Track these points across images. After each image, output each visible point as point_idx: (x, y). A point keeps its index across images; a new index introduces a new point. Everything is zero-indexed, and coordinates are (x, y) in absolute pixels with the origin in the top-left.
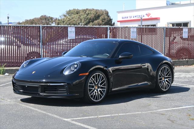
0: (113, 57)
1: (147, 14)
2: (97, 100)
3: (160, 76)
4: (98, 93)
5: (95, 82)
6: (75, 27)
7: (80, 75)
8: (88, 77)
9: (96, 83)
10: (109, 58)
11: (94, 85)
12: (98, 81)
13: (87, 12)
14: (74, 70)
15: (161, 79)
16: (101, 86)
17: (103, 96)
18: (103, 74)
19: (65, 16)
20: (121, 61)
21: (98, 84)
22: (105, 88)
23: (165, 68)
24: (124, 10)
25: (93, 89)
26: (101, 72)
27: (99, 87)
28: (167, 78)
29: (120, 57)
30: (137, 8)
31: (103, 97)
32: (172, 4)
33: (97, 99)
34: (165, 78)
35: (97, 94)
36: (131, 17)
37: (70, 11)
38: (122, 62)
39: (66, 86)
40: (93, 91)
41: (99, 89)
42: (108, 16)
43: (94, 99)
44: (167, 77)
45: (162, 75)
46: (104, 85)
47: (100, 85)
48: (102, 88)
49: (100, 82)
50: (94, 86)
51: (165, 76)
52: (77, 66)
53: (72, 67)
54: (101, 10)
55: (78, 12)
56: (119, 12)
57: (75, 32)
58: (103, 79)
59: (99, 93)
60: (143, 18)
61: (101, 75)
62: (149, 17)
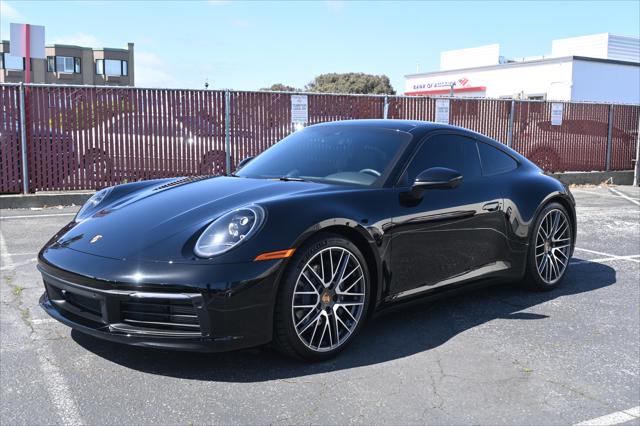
0: (391, 181)
1: (460, 81)
2: (328, 345)
3: (540, 242)
4: (331, 318)
5: (322, 281)
6: (309, 95)
7: (258, 258)
8: (292, 265)
9: (327, 285)
10: (380, 188)
11: (316, 292)
12: (333, 276)
13: (351, 80)
14: (237, 238)
15: (541, 250)
16: (345, 293)
17: (349, 327)
18: (355, 248)
19: (313, 85)
20: (420, 197)
21: (332, 286)
22: (358, 299)
23: (554, 214)
24: (417, 72)
25: (314, 307)
26: (344, 241)
27: (335, 298)
28: (557, 244)
29: (417, 183)
30: (442, 69)
31: (351, 332)
32: (509, 62)
33: (326, 343)
34: (552, 245)
35: (328, 322)
36: (430, 86)
37: (321, 77)
38: (421, 199)
39: (199, 304)
40: (315, 314)
41: (336, 307)
42: (389, 87)
43: (315, 343)
44: (558, 240)
45: (544, 237)
46: (358, 289)
47: (342, 290)
48: (347, 299)
49: (342, 280)
50: (316, 295)
51: (553, 240)
52: (251, 221)
53: (231, 225)
54: (377, 77)
55: (334, 80)
56: (407, 77)
57: (307, 107)
58: (352, 265)
59: (337, 318)
60: (455, 87)
61: (346, 254)
62: (466, 86)
